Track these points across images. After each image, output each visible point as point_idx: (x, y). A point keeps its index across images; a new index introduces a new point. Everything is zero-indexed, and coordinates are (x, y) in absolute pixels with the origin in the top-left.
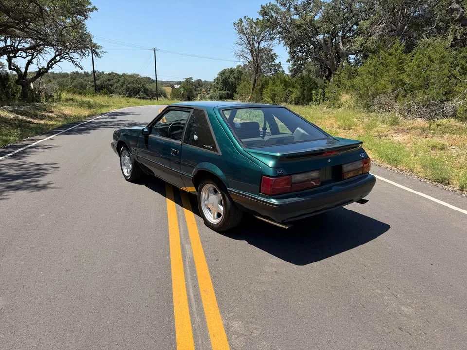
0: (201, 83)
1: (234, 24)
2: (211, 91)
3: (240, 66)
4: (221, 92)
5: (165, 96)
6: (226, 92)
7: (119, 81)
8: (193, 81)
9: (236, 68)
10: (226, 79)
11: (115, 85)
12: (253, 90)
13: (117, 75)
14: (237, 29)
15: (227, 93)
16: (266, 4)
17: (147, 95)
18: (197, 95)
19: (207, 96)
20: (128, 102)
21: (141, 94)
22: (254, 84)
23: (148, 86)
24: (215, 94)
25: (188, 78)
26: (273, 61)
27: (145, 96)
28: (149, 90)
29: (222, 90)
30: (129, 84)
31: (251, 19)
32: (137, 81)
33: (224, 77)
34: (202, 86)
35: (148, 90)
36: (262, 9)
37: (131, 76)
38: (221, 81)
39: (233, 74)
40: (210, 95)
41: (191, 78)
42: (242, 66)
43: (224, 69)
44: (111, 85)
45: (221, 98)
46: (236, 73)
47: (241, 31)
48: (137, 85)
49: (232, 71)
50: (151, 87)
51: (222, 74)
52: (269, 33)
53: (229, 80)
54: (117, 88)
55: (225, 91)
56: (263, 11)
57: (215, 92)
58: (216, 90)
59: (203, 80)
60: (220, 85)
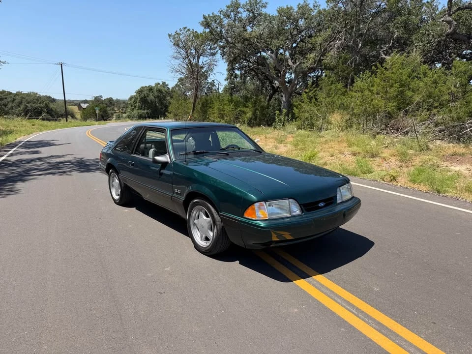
0: (112, 102)
1: (170, 35)
2: (129, 110)
3: (159, 84)
4: (140, 111)
5: (73, 117)
6: (146, 111)
7: (14, 100)
8: (103, 99)
9: (154, 85)
10: (145, 97)
11: (10, 105)
12: (194, 110)
13: (11, 93)
14: (172, 40)
15: (147, 113)
16: (209, 15)
17: (52, 115)
18: (112, 114)
19: (124, 115)
20: (33, 125)
21: (44, 114)
22: (194, 104)
23: (52, 106)
24: (133, 113)
25: (97, 97)
26: (206, 78)
27: (50, 117)
28: (54, 110)
29: (141, 109)
30: (28, 103)
31: (191, 30)
32: (38, 100)
33: (143, 95)
34: (114, 105)
35: (52, 110)
36: (204, 20)
37: (28, 95)
38: (138, 100)
39: (152, 92)
40: (127, 114)
41: (101, 97)
42: (161, 83)
43: (142, 87)
44: (4, 105)
45: (141, 117)
46: (155, 91)
47: (177, 45)
48: (39, 105)
49: (150, 89)
50: (55, 107)
51: (140, 92)
52: (209, 47)
53: (148, 98)
54: (12, 108)
55: (144, 110)
56: (205, 21)
57: (133, 110)
58: (133, 109)
59: (114, 99)
60: (138, 104)
